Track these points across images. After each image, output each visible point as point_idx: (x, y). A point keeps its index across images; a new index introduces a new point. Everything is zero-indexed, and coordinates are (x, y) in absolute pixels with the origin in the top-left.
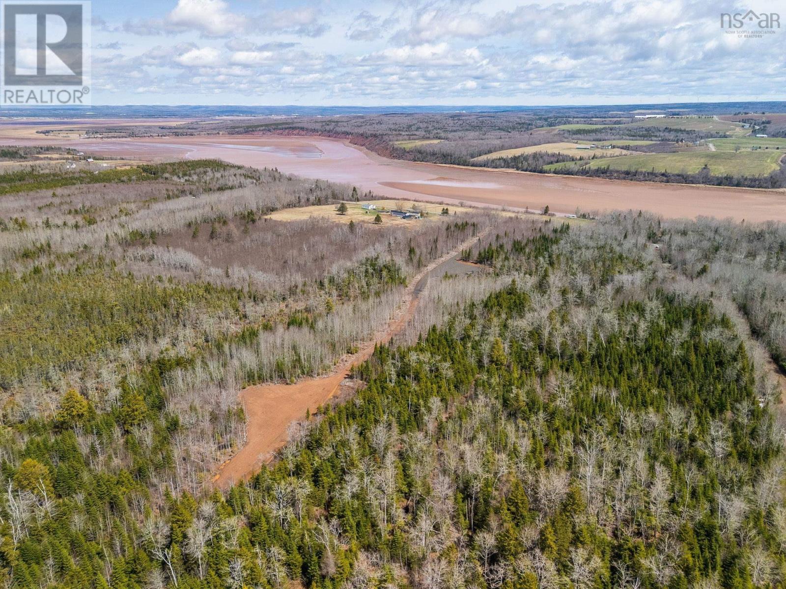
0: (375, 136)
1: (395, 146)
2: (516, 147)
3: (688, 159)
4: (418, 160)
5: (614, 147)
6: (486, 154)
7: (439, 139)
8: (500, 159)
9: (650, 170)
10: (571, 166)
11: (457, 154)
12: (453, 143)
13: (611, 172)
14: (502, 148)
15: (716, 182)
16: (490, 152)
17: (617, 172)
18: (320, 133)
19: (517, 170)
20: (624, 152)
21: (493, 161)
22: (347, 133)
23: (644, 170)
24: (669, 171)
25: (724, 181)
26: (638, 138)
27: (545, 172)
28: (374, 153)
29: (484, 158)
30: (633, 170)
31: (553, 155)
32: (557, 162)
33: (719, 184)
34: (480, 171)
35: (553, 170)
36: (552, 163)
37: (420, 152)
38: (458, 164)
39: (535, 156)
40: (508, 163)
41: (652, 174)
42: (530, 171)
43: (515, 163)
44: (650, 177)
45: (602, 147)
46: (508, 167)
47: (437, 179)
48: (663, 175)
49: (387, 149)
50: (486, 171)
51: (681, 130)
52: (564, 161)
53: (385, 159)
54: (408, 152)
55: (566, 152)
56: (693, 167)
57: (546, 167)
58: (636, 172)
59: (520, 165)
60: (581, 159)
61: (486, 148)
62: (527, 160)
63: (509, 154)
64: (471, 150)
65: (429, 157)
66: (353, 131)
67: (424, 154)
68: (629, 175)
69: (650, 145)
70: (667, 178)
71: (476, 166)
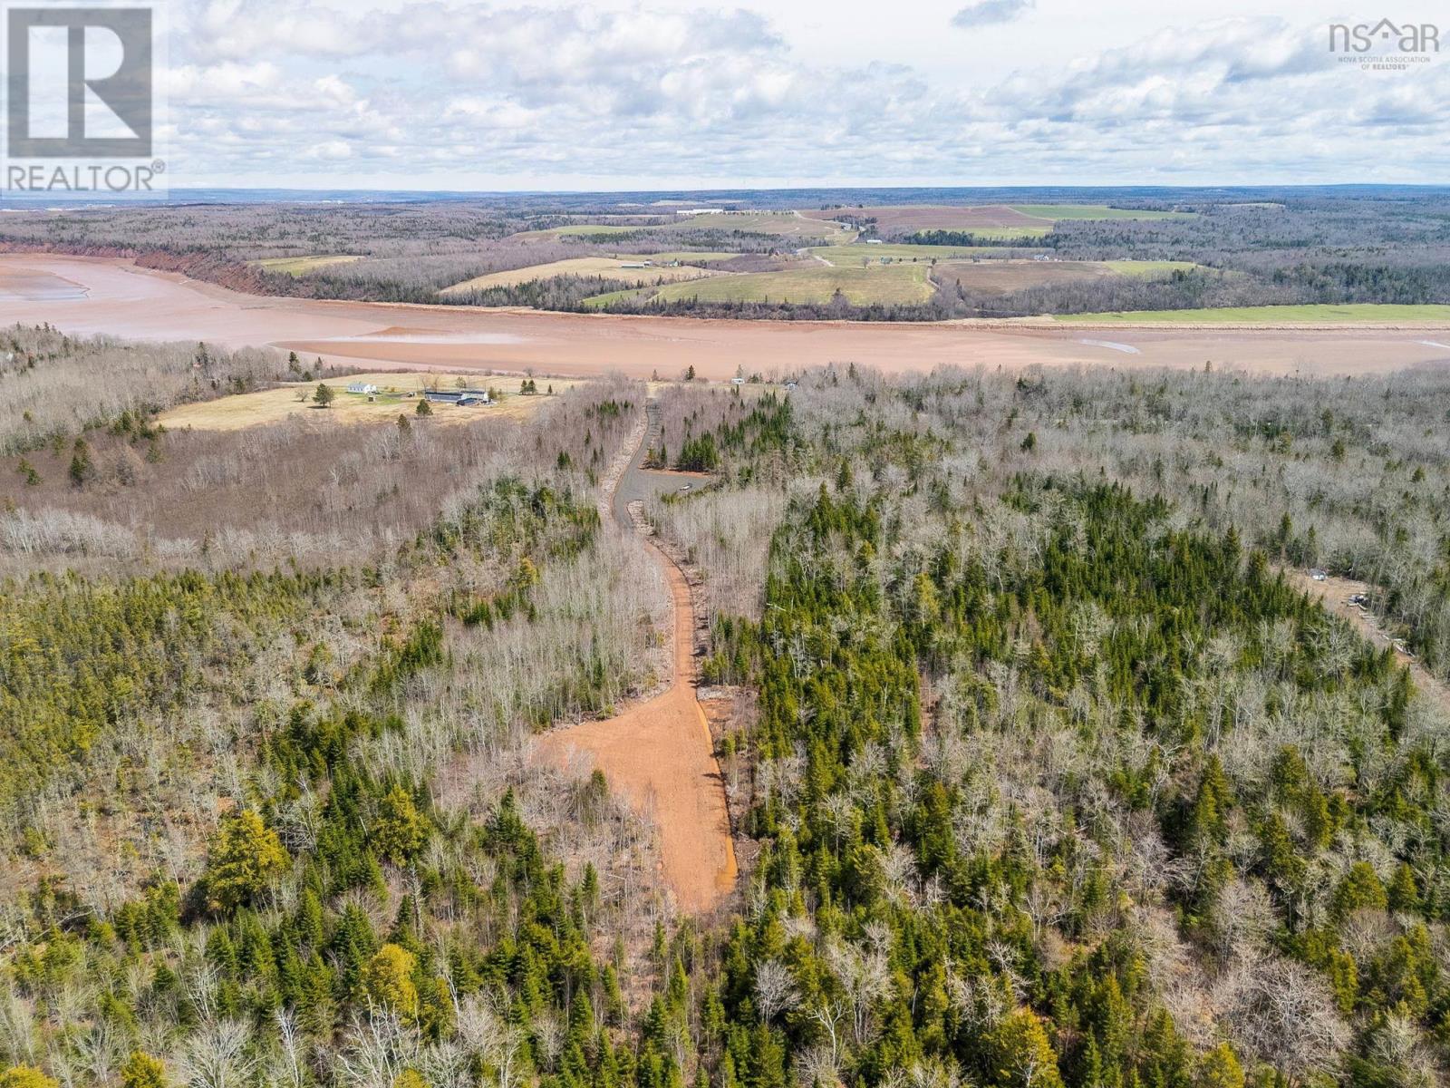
0: (201, 250)
1: (268, 271)
2: (515, 268)
3: (805, 281)
4: (326, 296)
5: (682, 264)
6: (463, 280)
7: (350, 254)
8: (495, 289)
9: (762, 301)
10: (632, 298)
11: (408, 283)
12: (392, 262)
13: (702, 306)
14: (490, 269)
15: (861, 317)
16: (470, 277)
17: (711, 305)
19: (536, 308)
20: (704, 272)
21: (485, 293)
22: (121, 246)
23: (752, 301)
24: (790, 301)
25: (872, 313)
26: (704, 248)
27: (588, 311)
28: (211, 286)
29: (461, 289)
30: (736, 301)
31: (591, 280)
32: (602, 292)
33: (866, 319)
34: (466, 312)
35: (601, 306)
36: (592, 294)
37: (326, 280)
38: (416, 302)
39: (558, 282)
40: (516, 297)
41: (765, 306)
42: (562, 310)
43: (528, 295)
44: (765, 312)
45: (664, 264)
46: (517, 304)
48: (782, 307)
49: (246, 276)
50: (477, 313)
51: (759, 235)
52: (612, 290)
53: (245, 296)
54: (300, 281)
55: (611, 275)
56: (822, 296)
58: (742, 304)
59: (540, 299)
60: (640, 286)
61: (462, 270)
62: (547, 290)
63: (511, 279)
64: (434, 275)
65: (349, 291)
66: (134, 242)
67: (338, 285)
68: (731, 311)
69: (733, 259)
70: (790, 313)
71: (454, 303)
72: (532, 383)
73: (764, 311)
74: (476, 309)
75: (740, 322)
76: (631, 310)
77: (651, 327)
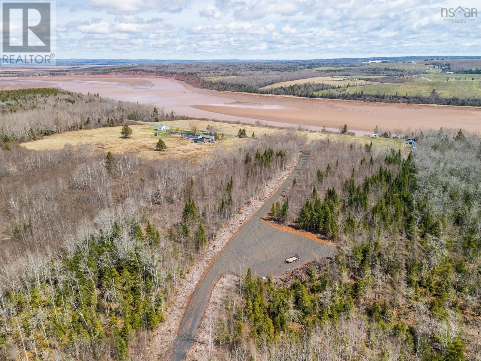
0: (191, 74)
1: (205, 80)
2: (291, 80)
3: (416, 86)
4: (221, 89)
5: (359, 79)
6: (269, 85)
7: (236, 75)
8: (280, 88)
9: (394, 94)
10: (334, 92)
11: (249, 85)
12: (246, 78)
13: (365, 96)
14: (281, 80)
15: (446, 103)
16: (273, 83)
17: (369, 96)
18: (155, 73)
19: (294, 95)
20: (368, 82)
21: (275, 89)
22: (173, 73)
23: (389, 94)
24: (408, 95)
26: (371, 74)
27: (314, 97)
28: (190, 86)
29: (268, 87)
30: (381, 94)
31: (319, 85)
32: (322, 89)
33: (449, 104)
34: (267, 97)
35: (320, 95)
36: (318, 90)
37: (222, 84)
38: (251, 92)
39: (305, 85)
40: (287, 91)
41: (396, 97)
42: (304, 96)
43: (292, 91)
45: (352, 80)
46: (287, 94)
47: (235, 103)
48: (404, 97)
49: (199, 82)
50: (271, 97)
51: (395, 70)
52: (327, 89)
53: (197, 89)
54: (214, 84)
55: (327, 83)
56: (425, 92)
57: (316, 93)
58: (384, 95)
59: (296, 92)
60: (339, 87)
61: (270, 81)
62: (300, 88)
63: (287, 84)
64: (259, 82)
65: (229, 87)
66: (177, 72)
67: (225, 85)
68: (379, 98)
69: (383, 78)
70: (407, 100)
71: (263, 93)
72: (244, 130)
73: (395, 99)
74: (271, 95)
75: (382, 103)
76: (333, 97)
77: (341, 104)
